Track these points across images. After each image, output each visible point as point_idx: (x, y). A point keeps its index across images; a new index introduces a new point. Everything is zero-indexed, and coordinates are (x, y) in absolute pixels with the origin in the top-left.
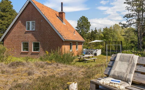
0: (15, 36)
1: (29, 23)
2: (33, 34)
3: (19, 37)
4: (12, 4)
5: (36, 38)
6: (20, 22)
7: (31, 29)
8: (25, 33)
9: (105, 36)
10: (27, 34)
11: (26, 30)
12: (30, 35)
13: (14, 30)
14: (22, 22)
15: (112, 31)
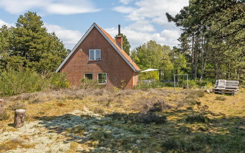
0: (75, 66)
1: (93, 52)
2: (98, 64)
3: (80, 67)
4: (41, 20)
5: (101, 69)
6: (81, 50)
7: (95, 59)
8: (88, 63)
9: (141, 61)
10: (90, 65)
11: (90, 60)
12: (95, 65)
13: (73, 59)
14: (84, 51)
15: (151, 53)
